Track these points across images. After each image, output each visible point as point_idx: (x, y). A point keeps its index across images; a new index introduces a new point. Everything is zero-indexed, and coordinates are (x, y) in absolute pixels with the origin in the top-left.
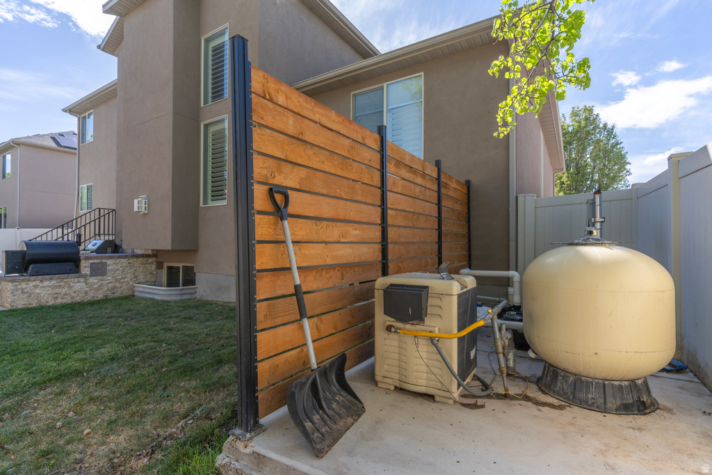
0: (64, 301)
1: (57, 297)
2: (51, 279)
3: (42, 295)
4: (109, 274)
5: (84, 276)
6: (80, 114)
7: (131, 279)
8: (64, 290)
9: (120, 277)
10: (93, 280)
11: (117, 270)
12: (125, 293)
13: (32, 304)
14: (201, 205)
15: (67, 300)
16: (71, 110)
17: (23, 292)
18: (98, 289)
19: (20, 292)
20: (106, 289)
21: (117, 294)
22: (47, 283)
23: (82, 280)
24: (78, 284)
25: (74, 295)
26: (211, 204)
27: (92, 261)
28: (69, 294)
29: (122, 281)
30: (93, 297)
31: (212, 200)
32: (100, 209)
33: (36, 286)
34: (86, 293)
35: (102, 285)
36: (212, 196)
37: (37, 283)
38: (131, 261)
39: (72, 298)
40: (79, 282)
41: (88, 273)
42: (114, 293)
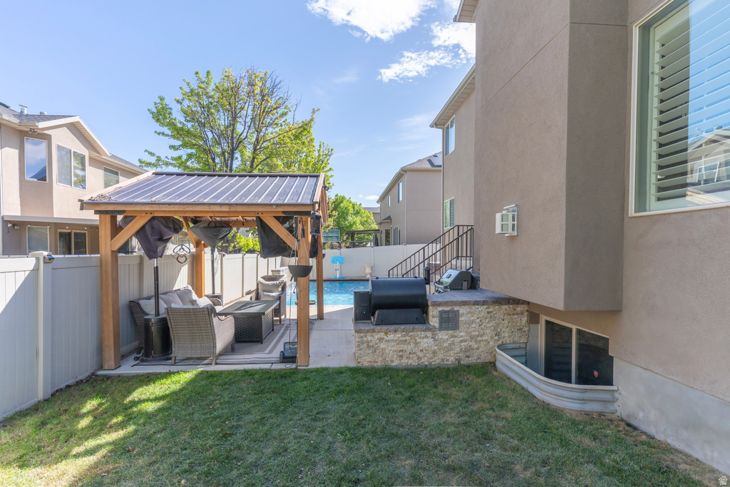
0: (410, 362)
1: (402, 356)
2: (396, 331)
3: (387, 351)
4: (462, 327)
5: (432, 329)
6: (444, 125)
7: (492, 338)
8: (410, 347)
9: (477, 333)
10: (443, 335)
11: (473, 322)
12: (482, 358)
13: (377, 362)
14: (632, 211)
15: (413, 362)
16: (436, 124)
17: (368, 346)
18: (449, 349)
19: (365, 345)
20: (458, 349)
21: (473, 360)
22: (391, 336)
23: (429, 334)
24: (425, 340)
25: (421, 354)
26: (656, 208)
27: (441, 309)
28: (415, 353)
29: (479, 339)
30: (443, 360)
31: (659, 199)
32: (458, 226)
33: (381, 340)
34: (434, 352)
35: (453, 344)
36: (660, 189)
37: (382, 335)
38: (491, 310)
39: (419, 358)
40: (426, 337)
41: (437, 325)
42: (468, 357)
